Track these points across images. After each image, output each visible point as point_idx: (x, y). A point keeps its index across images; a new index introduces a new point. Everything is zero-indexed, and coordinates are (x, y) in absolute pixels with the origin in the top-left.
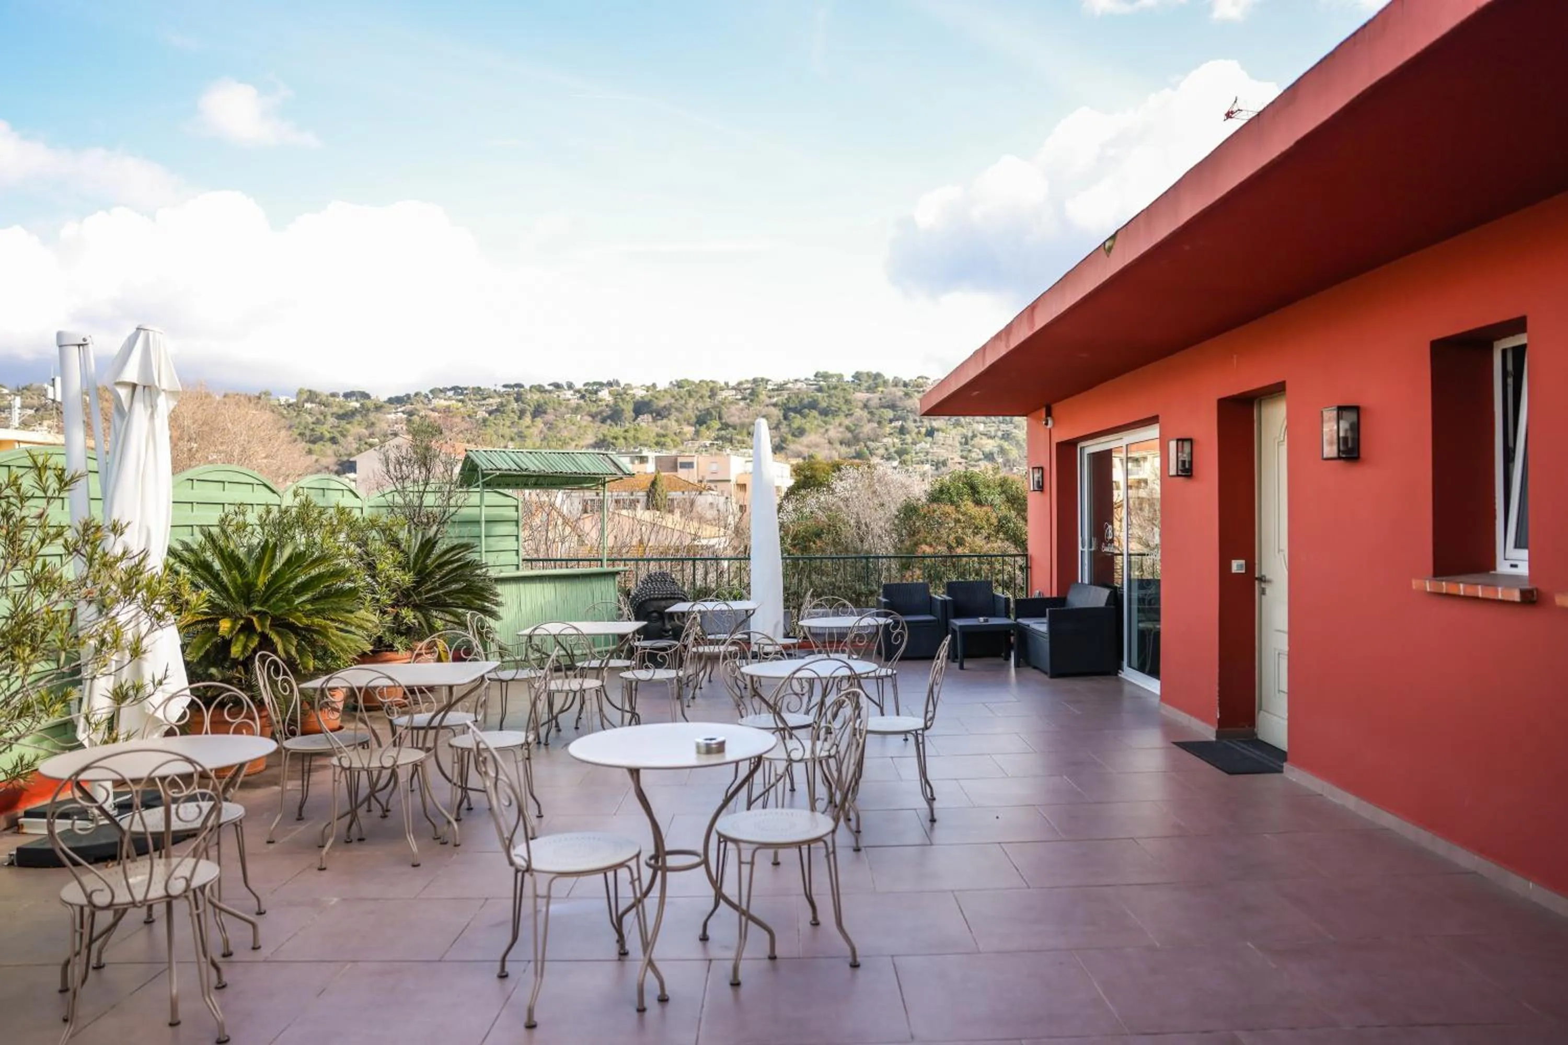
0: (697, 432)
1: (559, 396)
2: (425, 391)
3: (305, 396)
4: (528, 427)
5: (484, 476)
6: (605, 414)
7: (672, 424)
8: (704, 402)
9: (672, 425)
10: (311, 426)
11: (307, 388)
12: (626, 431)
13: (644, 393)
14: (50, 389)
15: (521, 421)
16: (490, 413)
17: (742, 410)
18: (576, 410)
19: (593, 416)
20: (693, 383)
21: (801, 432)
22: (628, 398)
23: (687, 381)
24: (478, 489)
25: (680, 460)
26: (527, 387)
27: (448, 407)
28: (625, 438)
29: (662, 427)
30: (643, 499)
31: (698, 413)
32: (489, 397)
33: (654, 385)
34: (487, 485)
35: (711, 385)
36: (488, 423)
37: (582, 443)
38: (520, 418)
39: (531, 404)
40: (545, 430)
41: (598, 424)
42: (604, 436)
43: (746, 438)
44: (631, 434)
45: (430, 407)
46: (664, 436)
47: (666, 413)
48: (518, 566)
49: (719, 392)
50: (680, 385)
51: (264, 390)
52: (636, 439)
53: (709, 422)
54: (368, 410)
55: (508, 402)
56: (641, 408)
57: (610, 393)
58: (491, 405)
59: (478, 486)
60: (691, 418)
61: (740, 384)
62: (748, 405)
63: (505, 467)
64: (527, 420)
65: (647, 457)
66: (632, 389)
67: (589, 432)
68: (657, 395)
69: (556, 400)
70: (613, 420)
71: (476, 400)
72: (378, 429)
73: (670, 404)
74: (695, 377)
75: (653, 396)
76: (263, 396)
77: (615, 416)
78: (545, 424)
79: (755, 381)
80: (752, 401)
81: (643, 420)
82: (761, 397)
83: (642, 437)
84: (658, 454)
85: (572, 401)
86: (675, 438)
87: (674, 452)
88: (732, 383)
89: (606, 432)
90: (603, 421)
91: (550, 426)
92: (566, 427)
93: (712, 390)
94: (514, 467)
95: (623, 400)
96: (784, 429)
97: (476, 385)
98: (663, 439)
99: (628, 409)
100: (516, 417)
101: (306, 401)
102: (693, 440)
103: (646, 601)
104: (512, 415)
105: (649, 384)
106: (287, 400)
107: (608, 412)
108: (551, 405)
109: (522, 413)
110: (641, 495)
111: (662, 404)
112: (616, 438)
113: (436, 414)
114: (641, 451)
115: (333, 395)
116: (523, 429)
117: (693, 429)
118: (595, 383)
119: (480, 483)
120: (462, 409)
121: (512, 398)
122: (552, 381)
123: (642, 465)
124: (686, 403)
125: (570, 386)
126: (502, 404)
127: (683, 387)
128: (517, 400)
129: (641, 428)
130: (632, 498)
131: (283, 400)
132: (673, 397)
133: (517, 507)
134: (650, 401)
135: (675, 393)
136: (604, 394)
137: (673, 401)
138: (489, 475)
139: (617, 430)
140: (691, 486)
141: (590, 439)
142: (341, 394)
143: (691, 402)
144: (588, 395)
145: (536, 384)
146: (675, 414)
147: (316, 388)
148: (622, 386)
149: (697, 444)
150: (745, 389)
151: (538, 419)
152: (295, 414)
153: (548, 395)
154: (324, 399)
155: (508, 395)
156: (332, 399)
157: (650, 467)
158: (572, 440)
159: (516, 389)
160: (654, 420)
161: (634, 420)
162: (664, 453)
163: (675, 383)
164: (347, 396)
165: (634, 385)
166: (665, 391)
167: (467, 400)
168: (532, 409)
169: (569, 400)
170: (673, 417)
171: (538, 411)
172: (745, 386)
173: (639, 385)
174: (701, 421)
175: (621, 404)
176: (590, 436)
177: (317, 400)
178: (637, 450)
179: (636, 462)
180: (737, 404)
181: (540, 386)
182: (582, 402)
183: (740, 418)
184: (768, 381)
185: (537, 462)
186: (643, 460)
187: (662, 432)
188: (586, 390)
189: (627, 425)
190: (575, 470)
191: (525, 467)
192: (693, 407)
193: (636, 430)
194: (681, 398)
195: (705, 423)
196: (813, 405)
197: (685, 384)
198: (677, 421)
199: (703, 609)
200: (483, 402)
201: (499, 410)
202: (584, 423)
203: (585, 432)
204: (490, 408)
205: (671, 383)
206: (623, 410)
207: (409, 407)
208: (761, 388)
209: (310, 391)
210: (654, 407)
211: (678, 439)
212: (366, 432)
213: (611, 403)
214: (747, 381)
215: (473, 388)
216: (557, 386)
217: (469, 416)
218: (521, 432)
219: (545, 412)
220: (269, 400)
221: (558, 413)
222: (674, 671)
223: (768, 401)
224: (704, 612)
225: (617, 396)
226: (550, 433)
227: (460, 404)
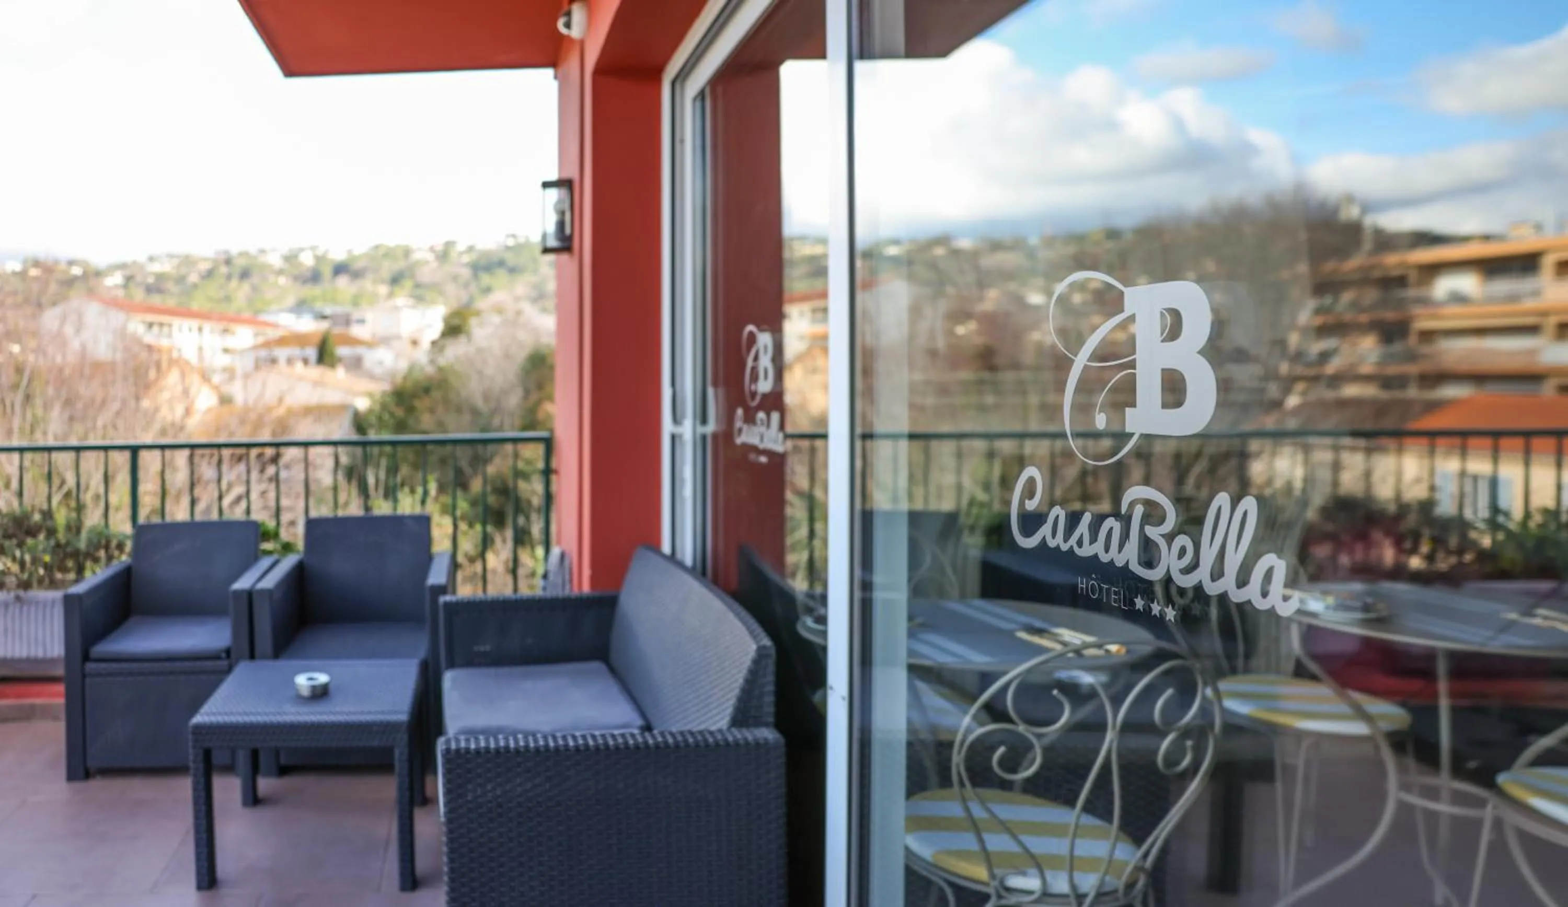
0: (391, 292)
1: (263, 261)
6: (306, 277)
7: (367, 284)
8: (398, 263)
9: (368, 286)
12: (325, 292)
13: (342, 257)
15: (229, 285)
17: (434, 270)
18: (280, 272)
19: (295, 279)
20: (389, 247)
21: (488, 290)
22: (328, 261)
23: (383, 245)
26: (235, 254)
29: (358, 288)
30: (313, 357)
31: (393, 274)
32: (201, 262)
36: (198, 288)
38: (228, 281)
39: (239, 269)
41: (299, 286)
42: (304, 297)
44: (329, 295)
45: (146, 272)
47: (363, 274)
49: (412, 255)
50: (377, 249)
52: (334, 299)
53: (403, 281)
55: (218, 267)
56: (340, 269)
57: (311, 257)
60: (385, 278)
62: (440, 265)
64: (234, 283)
66: (332, 254)
67: (291, 294)
69: (261, 265)
70: (312, 282)
73: (367, 266)
74: (391, 242)
75: (351, 259)
77: (314, 277)
78: (250, 286)
80: (443, 262)
81: (341, 281)
82: (452, 258)
83: (339, 297)
85: (276, 266)
88: (426, 246)
89: (306, 294)
90: (304, 283)
91: (255, 289)
93: (405, 253)
95: (323, 263)
96: (473, 288)
99: (327, 271)
100: (224, 281)
101: (32, 268)
102: (386, 299)
104: (221, 279)
107: (309, 275)
108: (256, 269)
109: (230, 277)
110: (312, 353)
111: (360, 266)
115: (59, 263)
116: (230, 292)
117: (388, 288)
118: (298, 249)
121: (221, 264)
122: (256, 248)
124: (381, 264)
125: (275, 251)
126: (211, 269)
127: (380, 251)
128: (225, 265)
129: (339, 288)
132: (370, 260)
134: (349, 263)
135: (372, 256)
136: (306, 258)
137: (369, 263)
141: (291, 300)
143: (386, 264)
144: (290, 259)
146: (370, 275)
152: (21, 281)
153: (253, 260)
155: (218, 260)
160: (352, 280)
161: (333, 281)
168: (239, 273)
170: (369, 278)
171: (245, 274)
173: (337, 251)
174: (395, 280)
175: (321, 266)
180: (430, 264)
181: (247, 253)
182: (285, 265)
183: (432, 278)
184: (458, 244)
188: (289, 256)
189: (326, 285)
192: (388, 268)
193: (334, 290)
194: (378, 260)
195: (399, 282)
196: (501, 263)
197: (381, 248)
198: (373, 281)
200: (195, 268)
201: (209, 274)
202: (286, 286)
203: (287, 294)
206: (322, 273)
207: (127, 273)
208: (452, 250)
210: (353, 269)
213: (312, 266)
215: (186, 256)
216: (262, 251)
219: (251, 276)
221: (262, 277)
223: (458, 262)
225: (315, 259)
227: (175, 269)
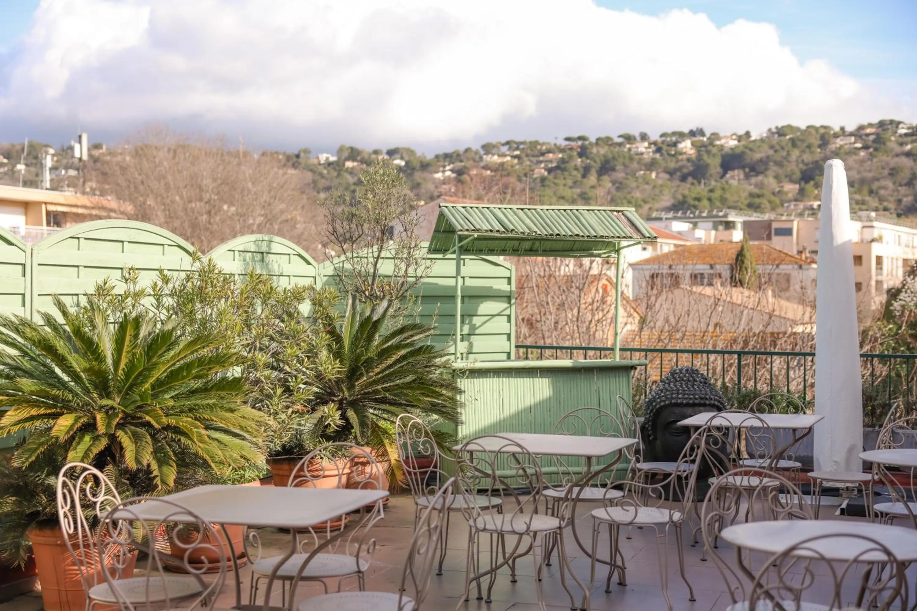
0: (802, 191)
1: (630, 149)
2: (476, 146)
3: (346, 154)
4: (593, 187)
5: (461, 238)
6: (685, 171)
7: (769, 181)
8: (812, 153)
9: (771, 182)
10: (352, 188)
11: (348, 144)
12: (711, 191)
13: (735, 143)
14: (77, 147)
15: (585, 180)
16: (550, 171)
17: (862, 162)
18: (651, 165)
19: (671, 173)
20: (798, 129)
22: (714, 150)
23: (790, 127)
24: (454, 256)
25: (775, 225)
26: (593, 140)
27: (502, 164)
28: (710, 200)
29: (756, 185)
30: (726, 274)
31: (804, 168)
32: (549, 151)
33: (748, 134)
34: (465, 250)
35: (822, 131)
36: (547, 183)
37: (657, 205)
38: (584, 176)
39: (598, 160)
40: (613, 190)
41: (677, 182)
42: (684, 196)
43: (867, 198)
44: (717, 194)
45: (482, 164)
46: (759, 196)
47: (762, 168)
48: (509, 354)
49: (832, 140)
50: (781, 132)
51: (303, 147)
52: (723, 200)
53: (817, 177)
54: (414, 169)
55: (571, 157)
56: (730, 162)
57: (693, 144)
58: (551, 161)
59: (454, 252)
60: (794, 174)
61: (861, 128)
62: (871, 154)
63: (486, 226)
64: (592, 178)
65: (734, 222)
66: (719, 139)
67: (666, 191)
68: (751, 146)
69: (627, 155)
70: (695, 177)
71: (533, 156)
72: (423, 191)
73: (768, 157)
75: (746, 147)
76: (302, 155)
77: (697, 172)
78: (614, 182)
79: (882, 124)
80: (876, 149)
81: (733, 177)
82: (888, 144)
83: (731, 198)
84: (747, 218)
85: (645, 156)
86: (773, 198)
87: (766, 217)
88: (850, 127)
89: (686, 192)
90: (683, 179)
91: (619, 186)
92: (638, 187)
93: (823, 137)
94: (498, 226)
95: (708, 152)
97: (533, 139)
98: (757, 201)
99: (715, 163)
100: (579, 176)
101: (347, 159)
102: (796, 200)
103: (665, 406)
104: (575, 173)
105: (742, 132)
106: (327, 158)
107: (690, 168)
108: (621, 160)
109: (586, 170)
110: (724, 270)
111: (758, 156)
112: (698, 199)
113: (489, 172)
114: (726, 216)
115: (376, 152)
116: (587, 190)
117: (797, 186)
118: (674, 134)
119: (456, 248)
120: (517, 167)
121: (575, 153)
122: (622, 133)
123: (727, 232)
124: (788, 154)
125: (644, 137)
126: (563, 161)
127: (785, 135)
128: (580, 155)
129: (730, 186)
130: (712, 271)
131: (323, 157)
132: (772, 147)
133: (509, 279)
134: (743, 153)
135: (774, 142)
136: (686, 146)
137: (771, 152)
138: (466, 237)
139: (701, 189)
140: (788, 258)
141: (667, 200)
142: (385, 151)
143: (795, 154)
144: (665, 147)
145: (603, 135)
146: (773, 169)
147: (358, 146)
148: (708, 135)
149: (801, 206)
150: (868, 135)
151: (606, 178)
152: (335, 174)
153: (617, 149)
154: (366, 156)
155: (571, 149)
156: (374, 156)
157: (737, 235)
158: (645, 202)
159: (580, 143)
160: (747, 177)
161: (722, 176)
162: (755, 217)
163: (774, 130)
164: (392, 153)
165: (722, 135)
166: (762, 140)
167: (523, 155)
168: (597, 165)
169: (642, 154)
170: (770, 173)
171: (606, 168)
172: (868, 131)
173: (729, 134)
175: (705, 157)
176: (666, 198)
177: (359, 158)
178: (721, 214)
179: (721, 228)
180: (856, 154)
181: (608, 139)
182: (658, 156)
183: (859, 172)
184: (900, 123)
185: (528, 221)
186: (729, 226)
187: (757, 191)
188: (663, 142)
189: (713, 183)
190: (577, 231)
191: (512, 227)
192: (797, 160)
193: (723, 189)
194: (783, 148)
195: (812, 178)
197: (787, 130)
198: (776, 177)
199: (725, 423)
200: (541, 158)
201: (560, 167)
202: (660, 182)
203: (661, 192)
204: (550, 166)
205: (770, 130)
206: (707, 165)
207: (459, 165)
208: (890, 132)
209: (352, 149)
210: (748, 161)
211: (777, 200)
212: (411, 195)
213: (694, 157)
214: (870, 125)
215: (530, 142)
216: (629, 138)
217: (526, 175)
218: (585, 193)
219: (613, 169)
220: (308, 158)
221: (629, 171)
222: (667, 512)
223: (898, 149)
224: (727, 429)
225: (699, 147)
226: (619, 194)
227: (516, 161)
